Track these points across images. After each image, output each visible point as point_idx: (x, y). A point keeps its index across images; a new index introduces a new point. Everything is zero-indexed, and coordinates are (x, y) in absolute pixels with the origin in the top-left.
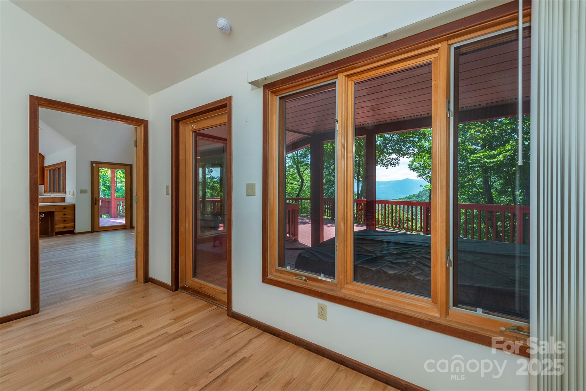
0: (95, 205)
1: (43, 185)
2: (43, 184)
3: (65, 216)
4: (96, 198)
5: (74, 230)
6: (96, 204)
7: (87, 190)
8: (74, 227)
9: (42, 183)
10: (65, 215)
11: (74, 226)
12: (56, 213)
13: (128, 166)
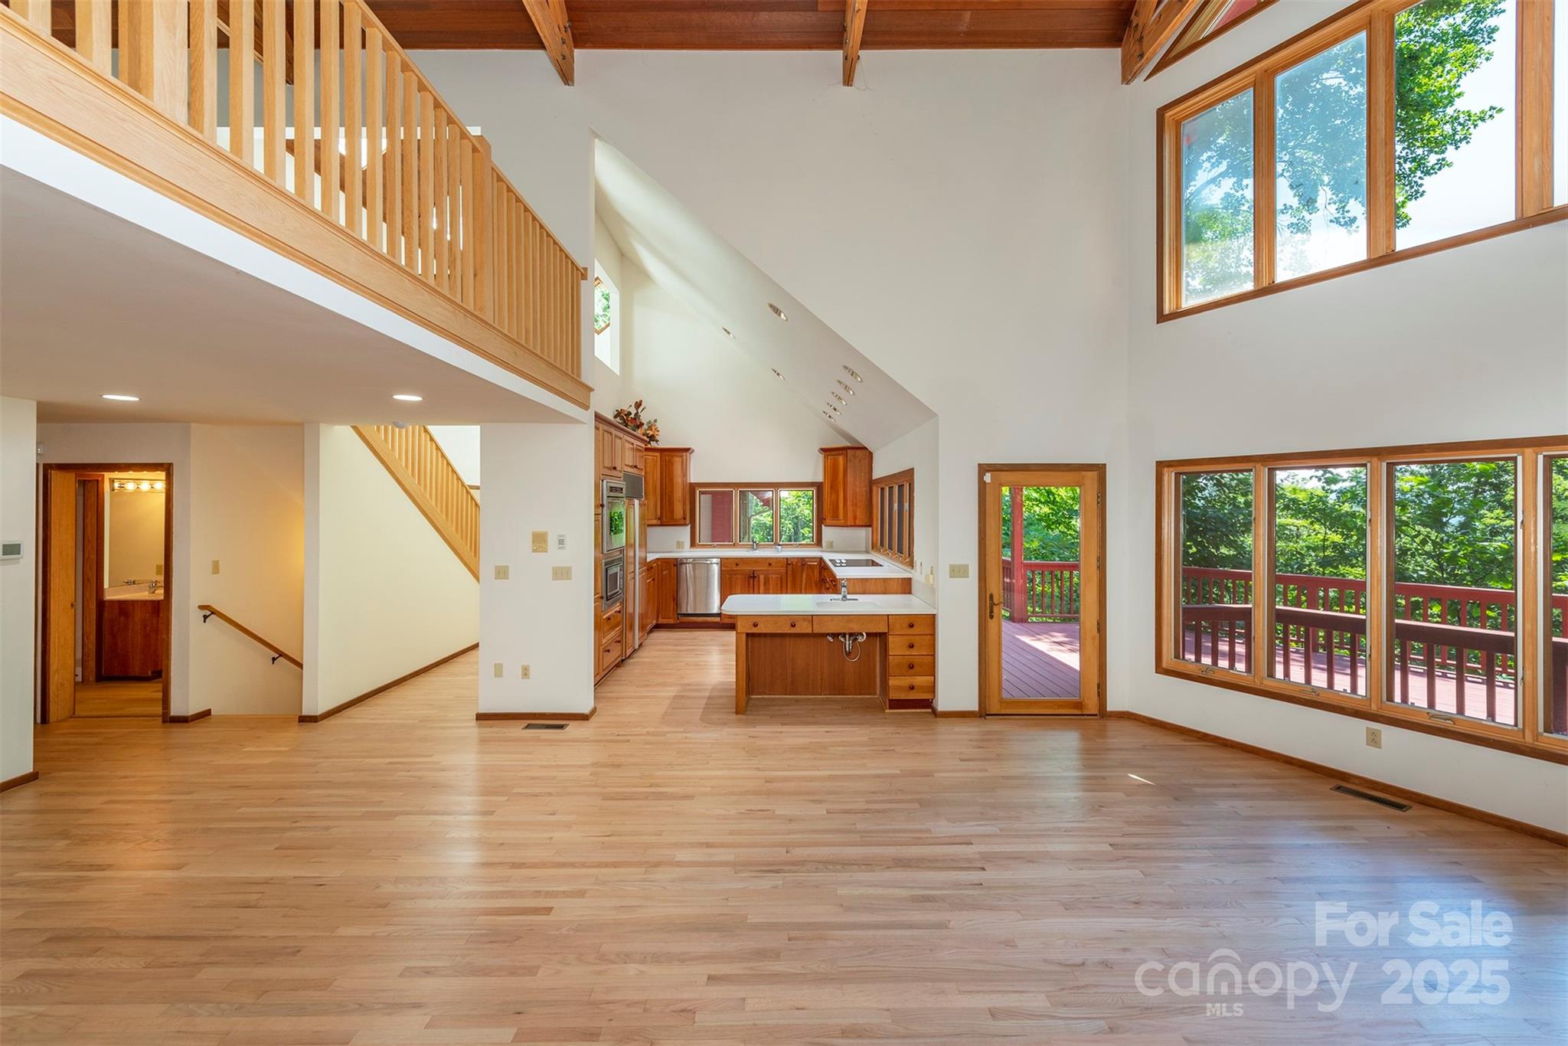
0: (989, 620)
1: (870, 529)
2: (870, 526)
3: (914, 652)
4: (991, 596)
5: (932, 700)
6: (992, 617)
7: (968, 566)
8: (932, 689)
9: (868, 524)
10: (911, 646)
11: (932, 684)
12: (890, 640)
13: (1089, 474)
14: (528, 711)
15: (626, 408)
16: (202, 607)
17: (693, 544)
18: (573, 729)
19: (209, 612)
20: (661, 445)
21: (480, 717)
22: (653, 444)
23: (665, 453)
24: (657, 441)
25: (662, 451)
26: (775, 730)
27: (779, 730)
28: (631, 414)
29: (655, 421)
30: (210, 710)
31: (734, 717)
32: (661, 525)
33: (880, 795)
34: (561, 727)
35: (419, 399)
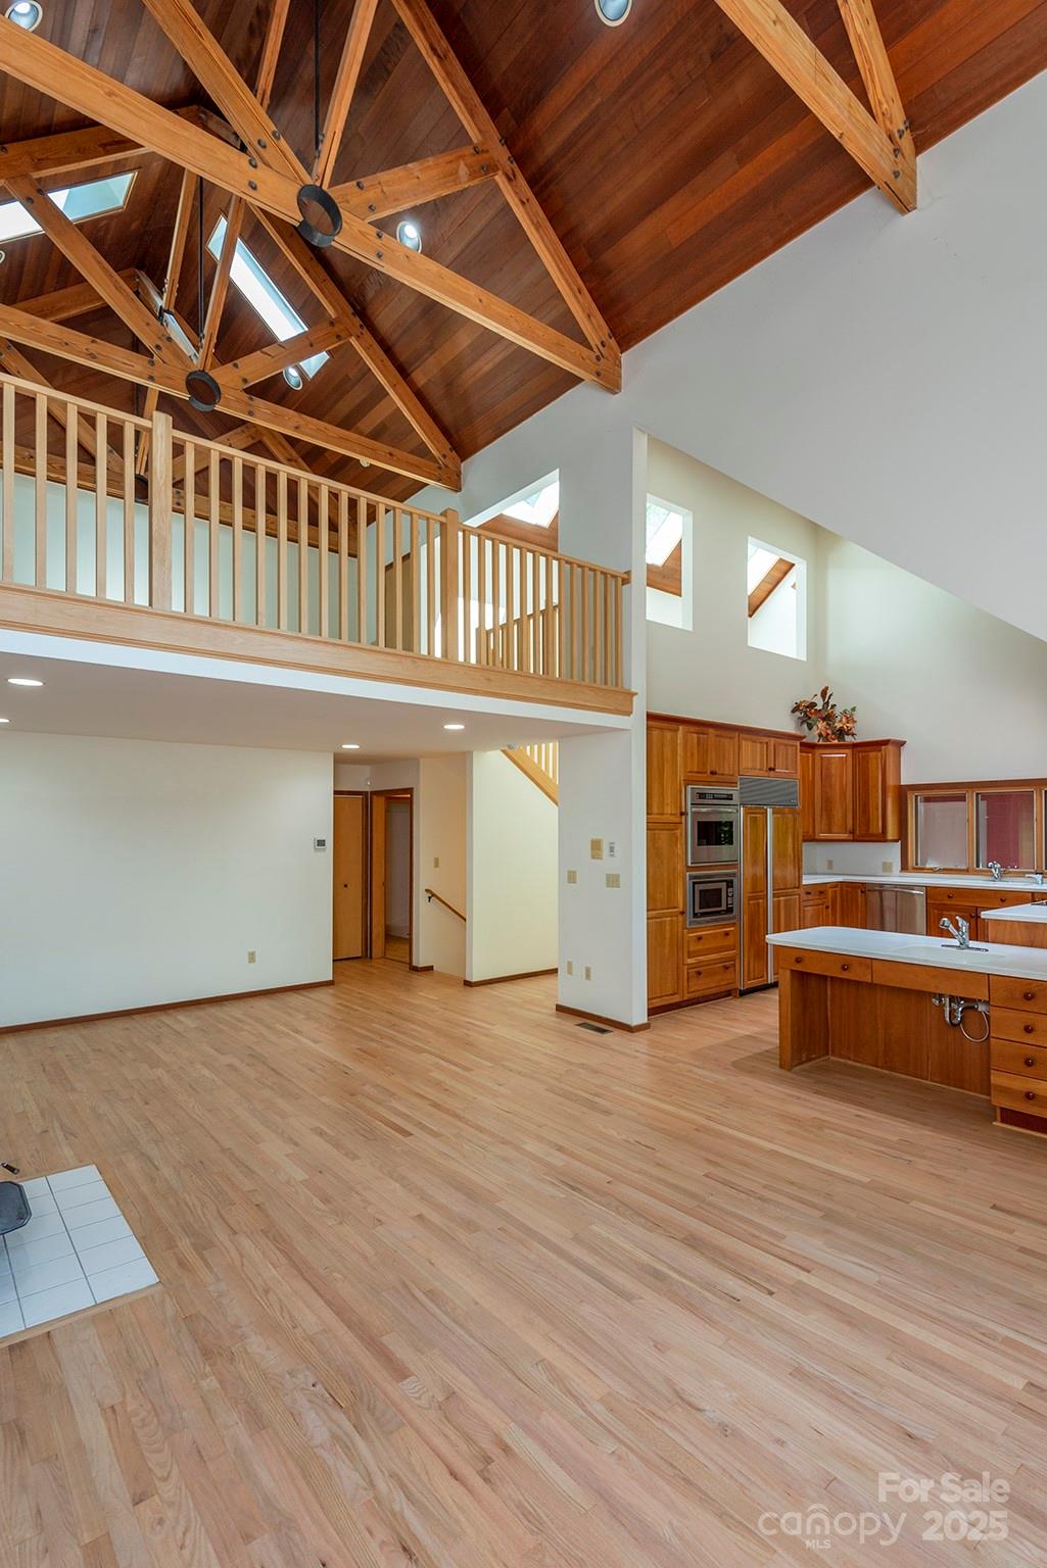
10: (1028, 1030)
14: (588, 1011)
15: (809, 699)
16: (427, 891)
17: (904, 867)
18: (613, 1038)
19: (432, 895)
20: (859, 739)
21: (560, 1008)
22: (849, 739)
23: (859, 749)
24: (853, 735)
25: (855, 746)
26: (794, 1093)
27: (798, 1094)
28: (816, 705)
29: (854, 709)
30: (432, 967)
31: (778, 1070)
32: (853, 841)
33: (796, 1188)
34: (603, 1031)
35: (462, 727)
